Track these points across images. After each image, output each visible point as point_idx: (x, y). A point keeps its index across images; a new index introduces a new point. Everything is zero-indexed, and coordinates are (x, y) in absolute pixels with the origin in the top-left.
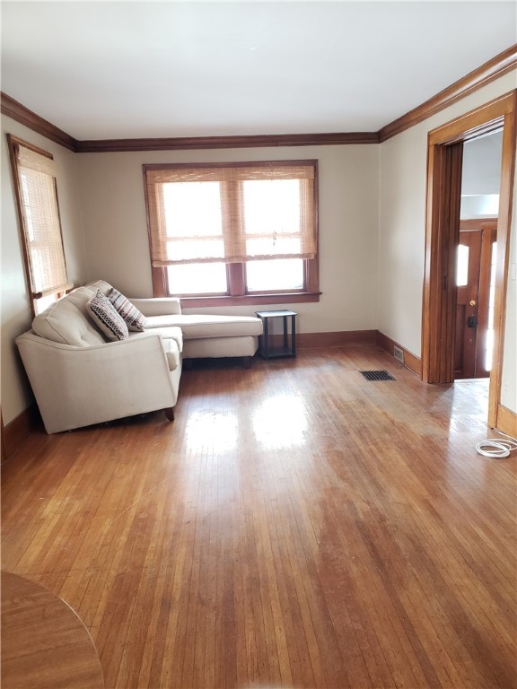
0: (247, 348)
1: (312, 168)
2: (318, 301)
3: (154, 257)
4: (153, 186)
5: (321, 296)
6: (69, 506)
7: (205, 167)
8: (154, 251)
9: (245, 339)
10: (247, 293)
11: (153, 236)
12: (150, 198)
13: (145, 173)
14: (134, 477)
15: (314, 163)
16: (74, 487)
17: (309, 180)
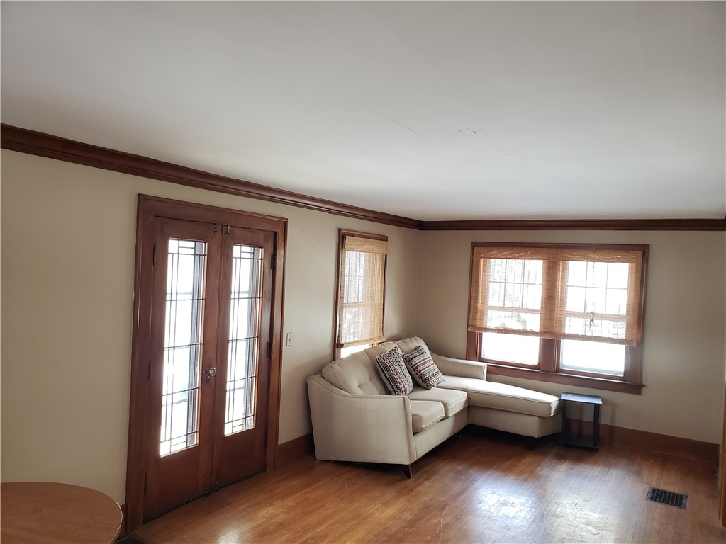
0: (530, 427)
1: (640, 254)
2: (640, 393)
3: (471, 323)
4: (479, 261)
5: (643, 389)
6: (277, 515)
7: (529, 247)
8: (471, 317)
9: (530, 418)
10: (558, 370)
11: (472, 303)
12: (474, 270)
13: (472, 249)
14: (336, 511)
15: (644, 250)
16: (292, 504)
17: (637, 265)
